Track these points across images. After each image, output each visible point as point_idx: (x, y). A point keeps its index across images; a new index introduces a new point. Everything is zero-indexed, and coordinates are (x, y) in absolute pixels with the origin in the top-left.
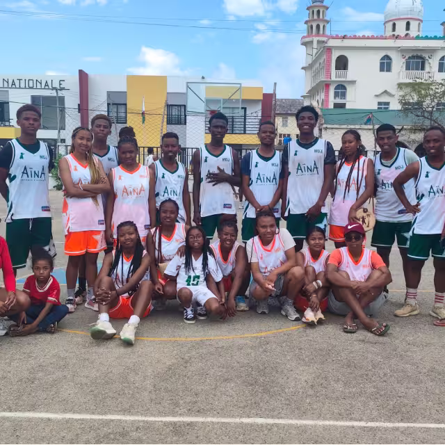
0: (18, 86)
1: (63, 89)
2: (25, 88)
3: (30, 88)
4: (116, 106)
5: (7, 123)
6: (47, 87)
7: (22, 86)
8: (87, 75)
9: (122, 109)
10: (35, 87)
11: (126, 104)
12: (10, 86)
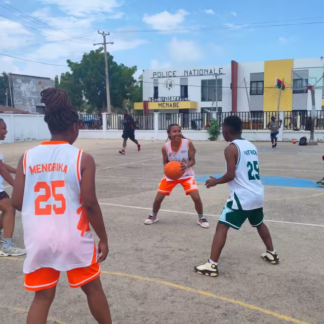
0: (193, 75)
1: (221, 74)
2: (198, 75)
3: (201, 75)
4: (256, 83)
5: (186, 99)
6: (211, 74)
7: (196, 74)
8: (237, 63)
9: (260, 85)
10: (204, 74)
11: (263, 81)
12: (189, 75)
